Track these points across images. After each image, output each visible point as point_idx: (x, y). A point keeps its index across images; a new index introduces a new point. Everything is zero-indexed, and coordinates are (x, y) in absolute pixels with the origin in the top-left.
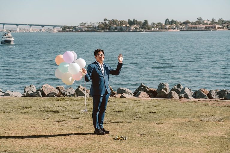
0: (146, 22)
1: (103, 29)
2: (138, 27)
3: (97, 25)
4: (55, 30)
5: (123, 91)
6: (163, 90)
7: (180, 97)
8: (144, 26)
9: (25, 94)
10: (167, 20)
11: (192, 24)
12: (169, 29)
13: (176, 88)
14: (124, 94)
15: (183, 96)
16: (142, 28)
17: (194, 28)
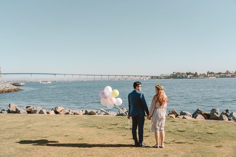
0: (196, 73)
1: (172, 77)
2: (192, 76)
3: (169, 75)
4: (148, 78)
5: (185, 114)
6: (215, 114)
7: (229, 120)
8: (195, 75)
9: (119, 113)
10: (208, 72)
11: (223, 74)
12: (209, 77)
13: (225, 112)
14: (185, 116)
15: (232, 119)
16: (194, 76)
17: (224, 76)
